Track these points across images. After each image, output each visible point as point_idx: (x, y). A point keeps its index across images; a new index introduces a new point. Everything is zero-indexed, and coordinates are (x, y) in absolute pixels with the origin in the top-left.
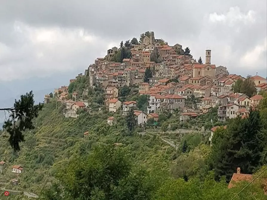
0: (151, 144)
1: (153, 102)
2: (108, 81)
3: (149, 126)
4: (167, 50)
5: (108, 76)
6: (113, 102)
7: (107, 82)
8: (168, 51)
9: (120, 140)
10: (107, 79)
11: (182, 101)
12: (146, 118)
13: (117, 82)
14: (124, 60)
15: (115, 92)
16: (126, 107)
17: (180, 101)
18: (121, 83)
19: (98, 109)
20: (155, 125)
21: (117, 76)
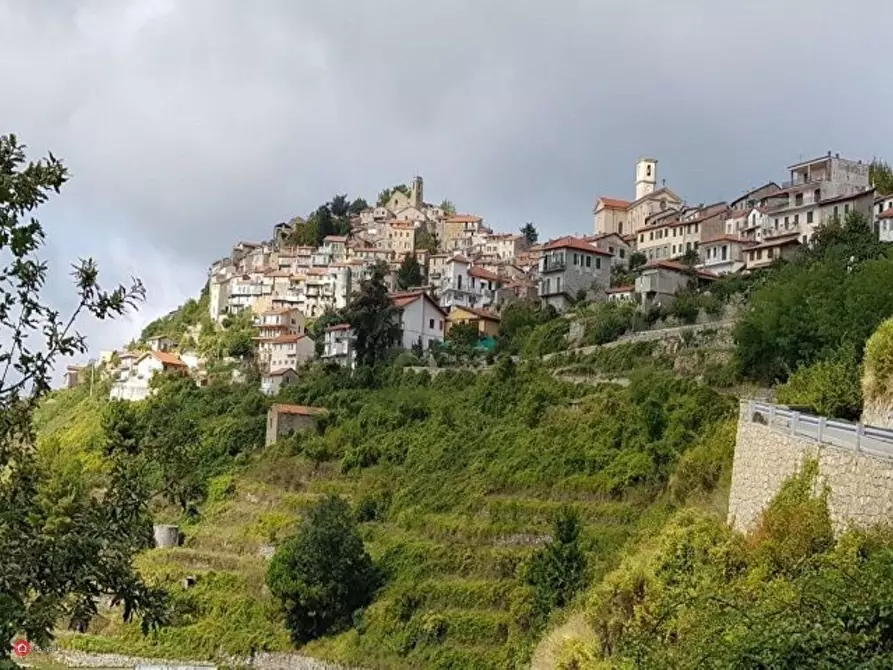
0: (491, 398)
1: (459, 287)
2: (273, 297)
3: (458, 356)
4: (467, 223)
5: (271, 282)
6: (285, 343)
7: (268, 300)
8: (470, 224)
9: (318, 399)
10: (268, 290)
11: (598, 267)
12: (437, 324)
13: (302, 302)
14: (328, 238)
15: (293, 322)
16: (338, 340)
17: (593, 263)
18: (314, 306)
19: (231, 375)
20: (486, 349)
21: (301, 283)
